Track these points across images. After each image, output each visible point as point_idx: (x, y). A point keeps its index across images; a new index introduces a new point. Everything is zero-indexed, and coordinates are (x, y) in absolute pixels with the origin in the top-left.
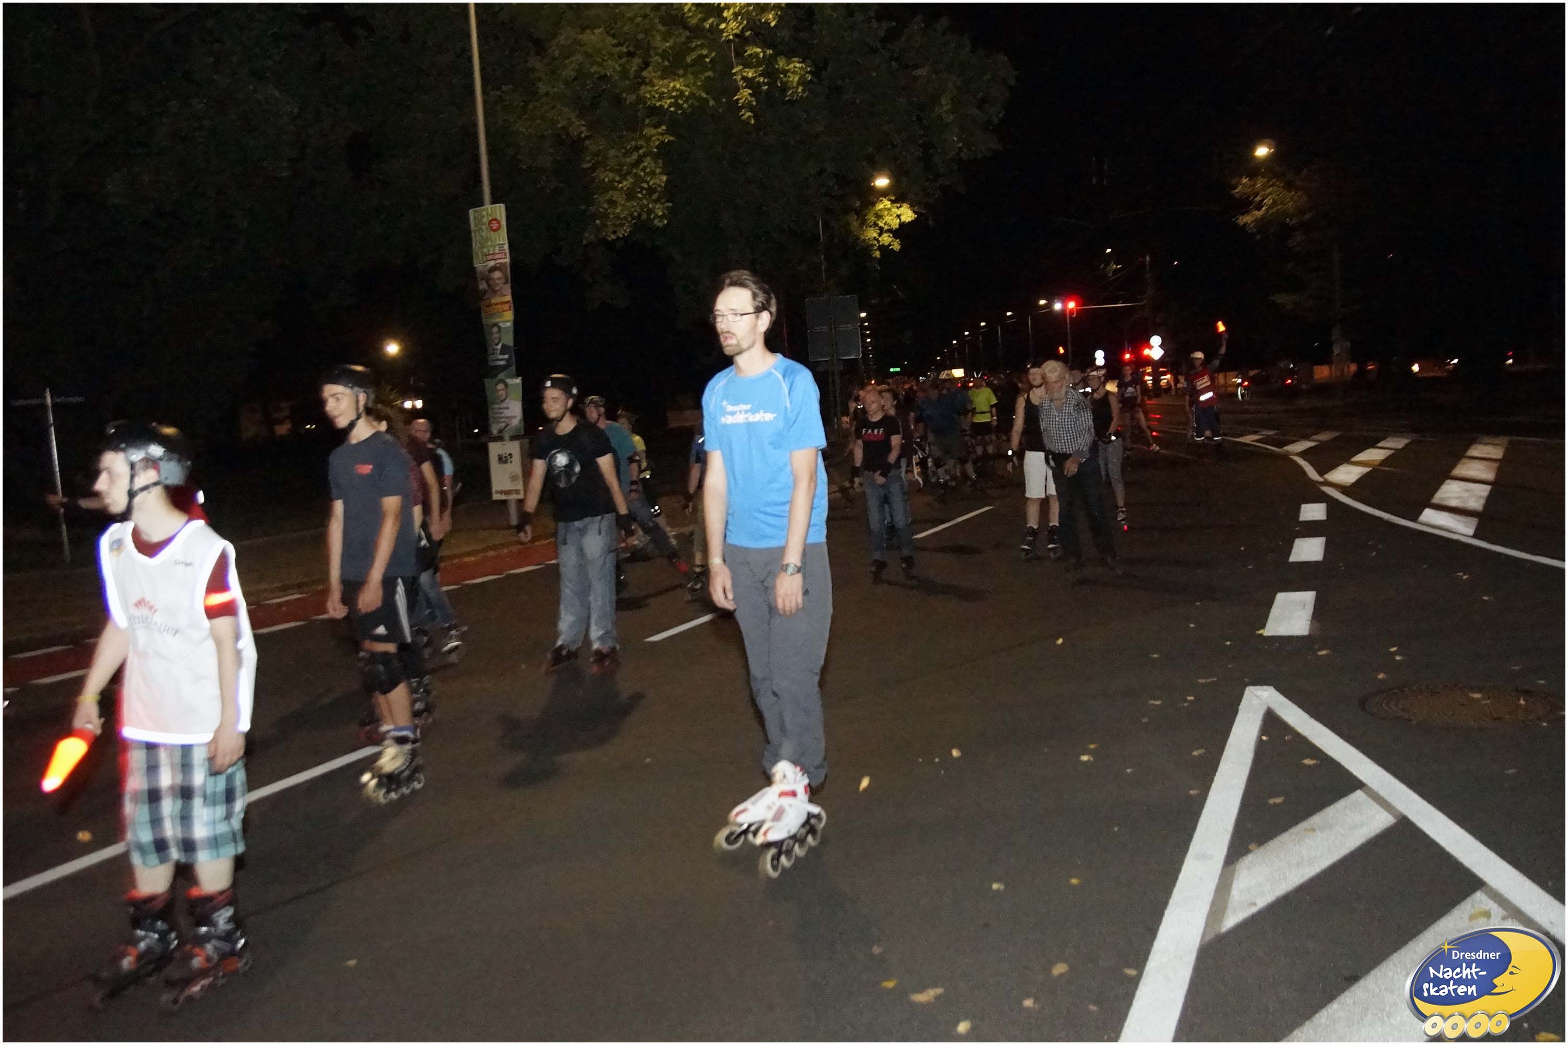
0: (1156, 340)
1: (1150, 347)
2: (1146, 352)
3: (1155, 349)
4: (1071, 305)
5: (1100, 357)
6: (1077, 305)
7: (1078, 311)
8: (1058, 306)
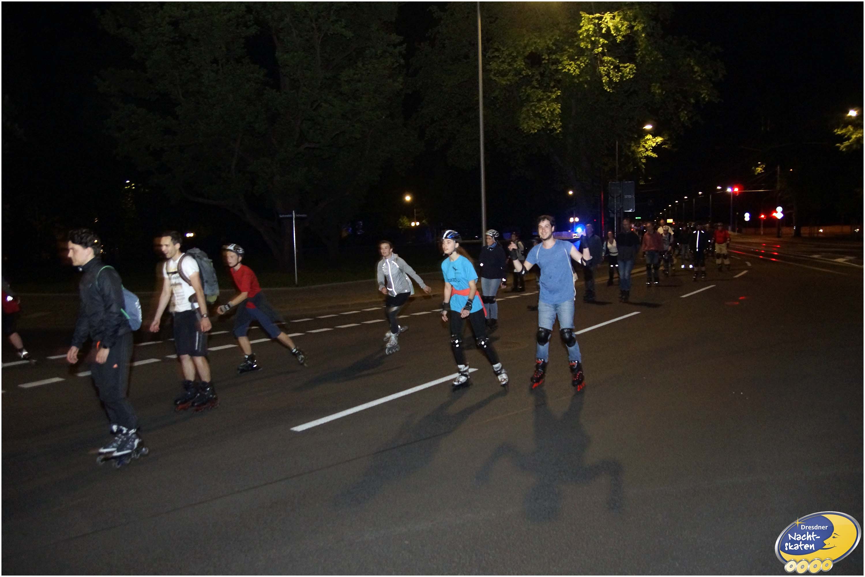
0: (779, 209)
1: (776, 212)
2: (774, 214)
3: (779, 214)
4: (736, 190)
5: (747, 217)
6: (739, 190)
7: (740, 193)
8: (729, 190)
